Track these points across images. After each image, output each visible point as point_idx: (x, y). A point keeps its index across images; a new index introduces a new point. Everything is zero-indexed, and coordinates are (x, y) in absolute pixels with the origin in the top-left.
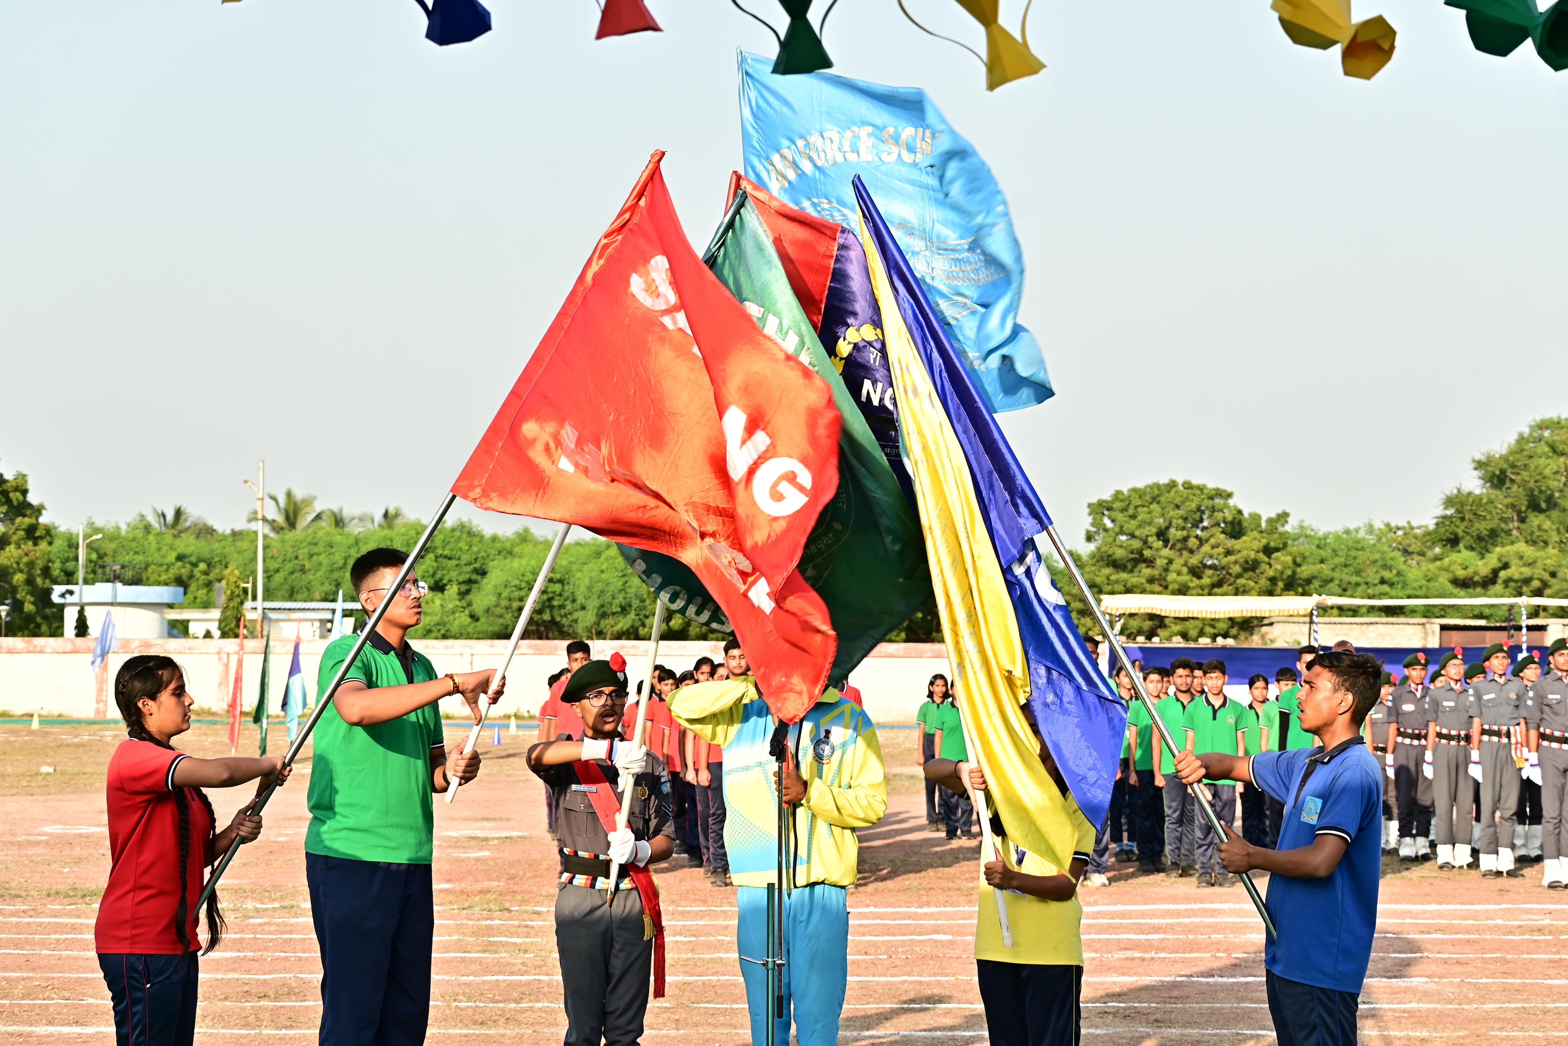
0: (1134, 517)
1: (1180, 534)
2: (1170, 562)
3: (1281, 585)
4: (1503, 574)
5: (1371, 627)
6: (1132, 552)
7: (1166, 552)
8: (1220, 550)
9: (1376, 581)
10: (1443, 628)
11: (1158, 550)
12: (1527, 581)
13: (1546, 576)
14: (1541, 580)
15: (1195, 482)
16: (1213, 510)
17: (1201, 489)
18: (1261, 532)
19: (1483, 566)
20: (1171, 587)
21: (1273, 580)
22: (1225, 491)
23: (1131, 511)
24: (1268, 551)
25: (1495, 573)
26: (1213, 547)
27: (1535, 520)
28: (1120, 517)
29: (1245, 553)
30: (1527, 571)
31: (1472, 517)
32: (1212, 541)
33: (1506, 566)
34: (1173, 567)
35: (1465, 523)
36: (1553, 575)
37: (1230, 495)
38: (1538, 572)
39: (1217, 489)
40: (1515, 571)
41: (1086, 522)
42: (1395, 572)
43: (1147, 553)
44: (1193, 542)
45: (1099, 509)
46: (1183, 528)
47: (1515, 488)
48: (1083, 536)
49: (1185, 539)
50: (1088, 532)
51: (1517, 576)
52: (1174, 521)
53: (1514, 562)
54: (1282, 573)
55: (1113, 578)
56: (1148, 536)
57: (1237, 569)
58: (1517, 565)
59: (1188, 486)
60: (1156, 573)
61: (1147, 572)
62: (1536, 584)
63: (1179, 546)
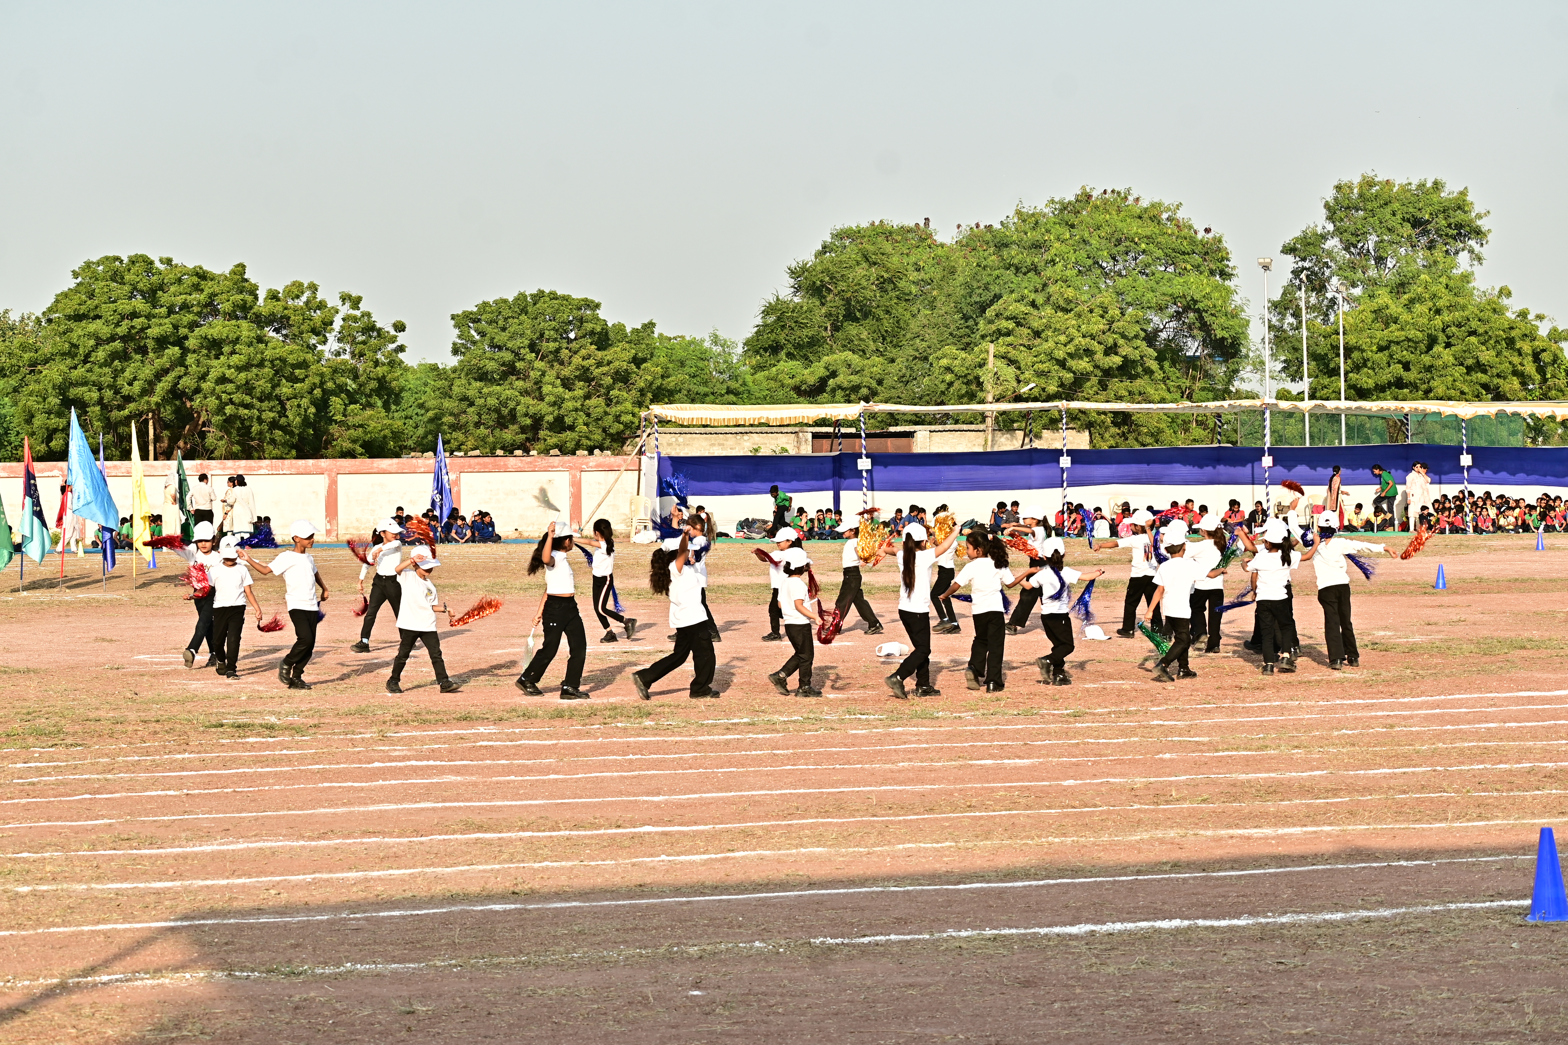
0: (504, 329)
1: (552, 346)
2: (543, 374)
3: (650, 395)
4: (831, 382)
5: (746, 437)
6: (503, 364)
7: (539, 364)
8: (591, 361)
9: (723, 392)
10: (815, 436)
11: (530, 362)
12: (856, 388)
13: (874, 384)
14: (869, 388)
15: (560, 292)
16: (581, 320)
17: (566, 298)
18: (629, 342)
19: (811, 375)
20: (547, 399)
21: (642, 392)
22: (592, 302)
23: (501, 323)
24: (638, 361)
25: (823, 381)
26: (584, 359)
27: (852, 329)
28: (489, 329)
29: (616, 364)
30: (855, 379)
31: (793, 325)
32: (583, 352)
33: (834, 374)
34: (546, 378)
35: (786, 331)
36: (880, 382)
37: (598, 306)
38: (867, 380)
39: (586, 300)
40: (843, 379)
41: (453, 335)
42: (740, 382)
43: (519, 365)
44: (564, 354)
45: (463, 321)
46: (555, 340)
47: (830, 297)
48: (450, 347)
49: (558, 351)
50: (454, 344)
51: (845, 384)
52: (547, 333)
53: (843, 370)
54: (651, 383)
55: (485, 390)
56: (519, 348)
57: (608, 380)
58: (844, 372)
59: (554, 296)
60: (528, 385)
61: (520, 384)
62: (864, 391)
63: (551, 357)
